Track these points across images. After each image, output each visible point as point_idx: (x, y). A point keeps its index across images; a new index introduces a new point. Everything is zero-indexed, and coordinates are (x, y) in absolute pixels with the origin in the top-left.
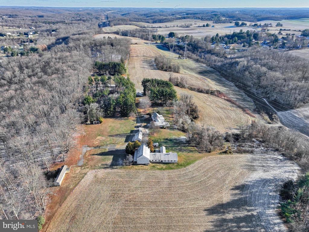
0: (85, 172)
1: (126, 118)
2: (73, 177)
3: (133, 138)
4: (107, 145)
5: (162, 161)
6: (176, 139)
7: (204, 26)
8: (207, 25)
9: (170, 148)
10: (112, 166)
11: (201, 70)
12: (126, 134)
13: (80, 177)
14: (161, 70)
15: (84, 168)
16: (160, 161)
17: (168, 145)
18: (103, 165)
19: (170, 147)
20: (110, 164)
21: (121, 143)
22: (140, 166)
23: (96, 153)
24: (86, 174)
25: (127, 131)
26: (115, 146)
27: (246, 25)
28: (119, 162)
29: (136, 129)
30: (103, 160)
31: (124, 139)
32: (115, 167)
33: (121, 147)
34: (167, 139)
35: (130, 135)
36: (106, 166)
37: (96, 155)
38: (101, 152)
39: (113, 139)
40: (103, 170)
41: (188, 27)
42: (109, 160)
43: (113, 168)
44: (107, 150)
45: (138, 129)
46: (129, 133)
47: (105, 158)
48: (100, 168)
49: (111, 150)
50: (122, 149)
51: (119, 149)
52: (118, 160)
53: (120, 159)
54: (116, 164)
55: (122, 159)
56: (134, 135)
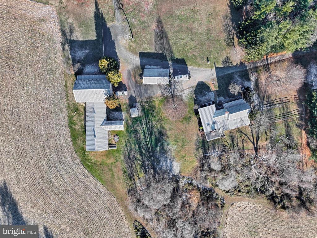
3: (155, 67)
4: (125, 20)
6: (164, 152)
10: (70, 42)
17: (142, 136)
18: (71, 25)
21: (134, 45)
23: (100, 7)
25: (179, 51)
26: (125, 36)
28: (81, 51)
30: (83, 24)
35: (167, 60)
44: (109, 24)
46: (172, 56)
47: (87, 26)
48: (62, 23)
49: (111, 30)
50: (117, 50)
51: (116, 45)
52: (85, 49)
53: (87, 51)
54: (74, 47)
55: (87, 54)
56: (167, 67)
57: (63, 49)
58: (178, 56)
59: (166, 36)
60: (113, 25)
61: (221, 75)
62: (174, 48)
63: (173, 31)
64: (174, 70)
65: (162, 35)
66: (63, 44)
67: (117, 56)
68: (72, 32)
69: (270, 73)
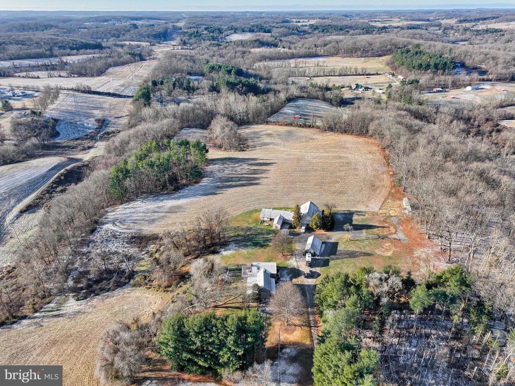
3: (323, 249)
4: (368, 239)
9: (263, 232)
10: (351, 214)
12: (337, 259)
15: (385, 214)
17: (265, 236)
18: (364, 215)
19: (262, 234)
20: (354, 215)
21: (344, 240)
24: (380, 209)
25: (336, 264)
26: (353, 237)
28: (342, 217)
29: (318, 270)
30: (364, 220)
31: (340, 248)
33: (342, 235)
34: (262, 246)
35: (328, 256)
36: (359, 213)
37: (379, 227)
38: (373, 230)
39: (360, 248)
42: (356, 220)
43: (347, 211)
44: (364, 231)
45: (314, 270)
46: (333, 259)
48: (366, 212)
51: (346, 232)
56: (321, 255)
58: (332, 263)
59: (350, 257)
61: (306, 288)
62: (338, 261)
63: (356, 262)
64: (318, 259)
66: (349, 211)
67: (336, 231)
69: (300, 326)
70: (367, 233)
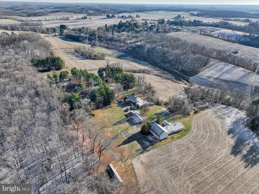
0: (130, 163)
1: (109, 106)
2: (125, 172)
4: (120, 134)
5: (174, 132)
6: (162, 112)
7: (82, 18)
8: (85, 18)
10: (145, 149)
11: (118, 55)
12: (124, 119)
13: (130, 169)
14: (90, 59)
15: (126, 160)
16: (173, 132)
18: (136, 151)
20: (141, 148)
22: (163, 141)
23: (120, 144)
24: (132, 164)
25: (122, 117)
27: (115, 16)
28: (145, 144)
29: (127, 113)
31: (127, 124)
32: (148, 149)
33: (134, 131)
34: (157, 114)
35: (128, 119)
37: (121, 145)
39: (119, 127)
40: (142, 155)
41: (67, 20)
42: (137, 145)
46: (126, 118)
47: (132, 145)
48: (138, 155)
49: (128, 137)
50: (136, 133)
51: (134, 134)
52: (143, 142)
53: (144, 141)
54: (145, 146)
55: (145, 141)
57: (150, 150)
60: (125, 137)
63: (116, 120)
64: (131, 117)
65: (120, 122)
66: (148, 151)
67: (138, 132)
68: (140, 150)
70: (124, 138)
